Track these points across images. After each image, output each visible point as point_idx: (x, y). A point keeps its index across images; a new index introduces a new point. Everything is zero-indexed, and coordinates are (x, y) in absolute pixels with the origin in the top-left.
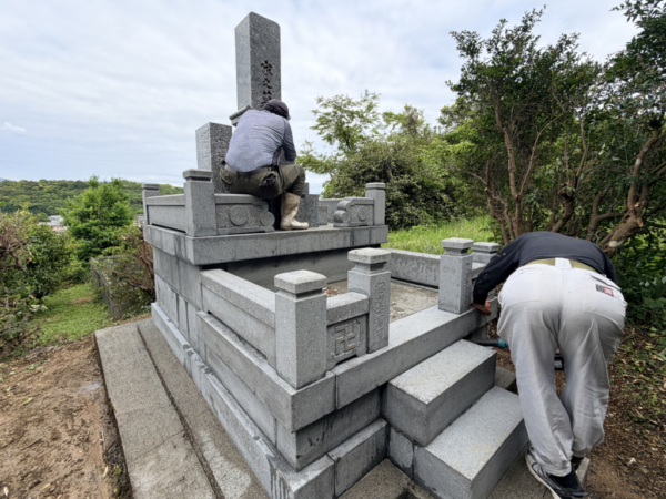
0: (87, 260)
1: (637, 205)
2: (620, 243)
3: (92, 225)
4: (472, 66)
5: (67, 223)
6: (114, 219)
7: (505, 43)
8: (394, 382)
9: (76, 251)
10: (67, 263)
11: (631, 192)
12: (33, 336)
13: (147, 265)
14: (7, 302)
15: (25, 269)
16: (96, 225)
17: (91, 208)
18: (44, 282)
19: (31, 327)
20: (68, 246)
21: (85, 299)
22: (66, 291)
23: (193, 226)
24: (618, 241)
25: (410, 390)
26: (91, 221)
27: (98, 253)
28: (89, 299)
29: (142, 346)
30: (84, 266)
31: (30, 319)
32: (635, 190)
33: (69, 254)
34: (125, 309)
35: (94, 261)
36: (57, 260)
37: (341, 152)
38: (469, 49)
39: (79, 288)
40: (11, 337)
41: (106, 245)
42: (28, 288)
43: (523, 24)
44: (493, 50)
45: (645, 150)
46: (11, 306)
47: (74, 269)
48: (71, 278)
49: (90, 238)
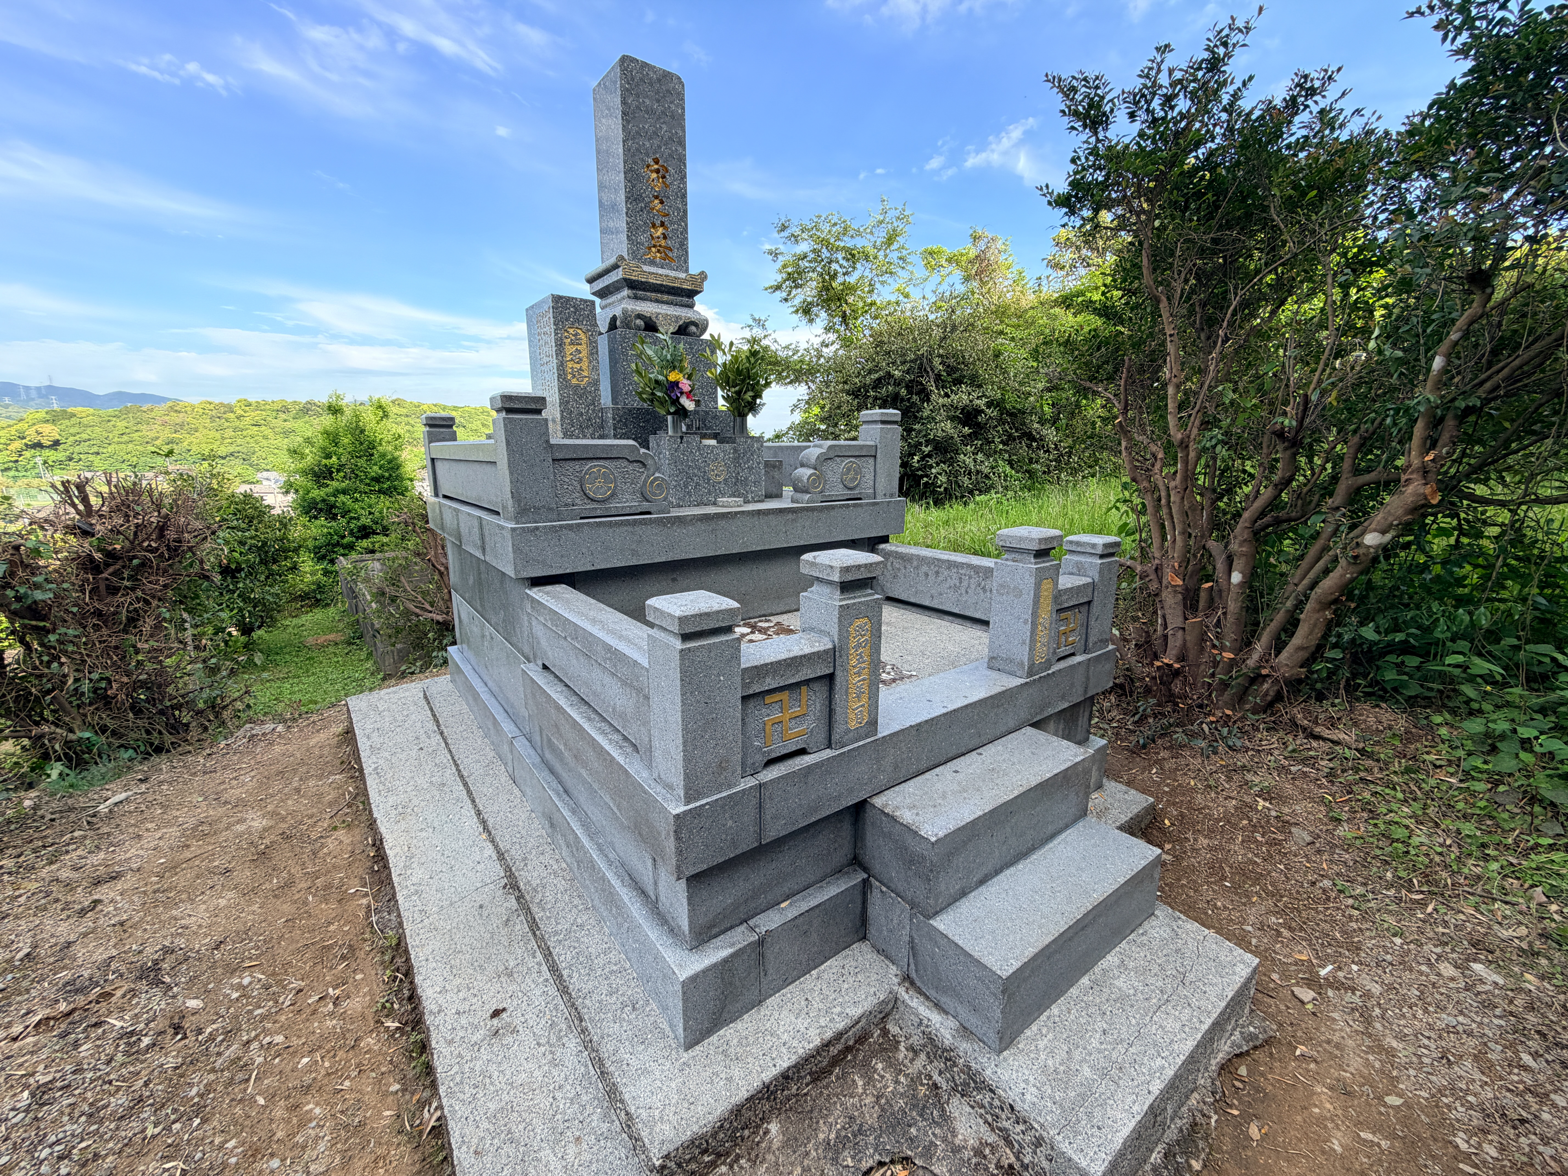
0: (332, 562)
1: (1430, 457)
2: (1388, 537)
3: (337, 492)
4: (1094, 152)
5: (288, 487)
6: (377, 480)
7: (1168, 101)
8: (878, 801)
9: (310, 544)
10: (294, 568)
11: (1419, 430)
12: (239, 705)
13: (441, 574)
14: (189, 640)
15: (217, 578)
16: (344, 492)
17: (334, 459)
18: (256, 603)
19: (234, 689)
20: (296, 533)
21: (332, 637)
22: (295, 621)
23: (510, 503)
24: (1383, 532)
25: (907, 816)
26: (335, 484)
27: (351, 547)
28: (339, 637)
29: (431, 726)
30: (326, 573)
31: (232, 672)
32: (1427, 426)
33: (296, 550)
34: (403, 657)
35: (344, 563)
36: (275, 561)
37: (832, 337)
38: (1087, 115)
39: (318, 615)
40: (201, 705)
41: (365, 532)
42: (224, 615)
43: (1206, 55)
44: (1142, 115)
45: (1454, 336)
46: (197, 648)
47: (308, 578)
48: (304, 596)
49: (334, 518)
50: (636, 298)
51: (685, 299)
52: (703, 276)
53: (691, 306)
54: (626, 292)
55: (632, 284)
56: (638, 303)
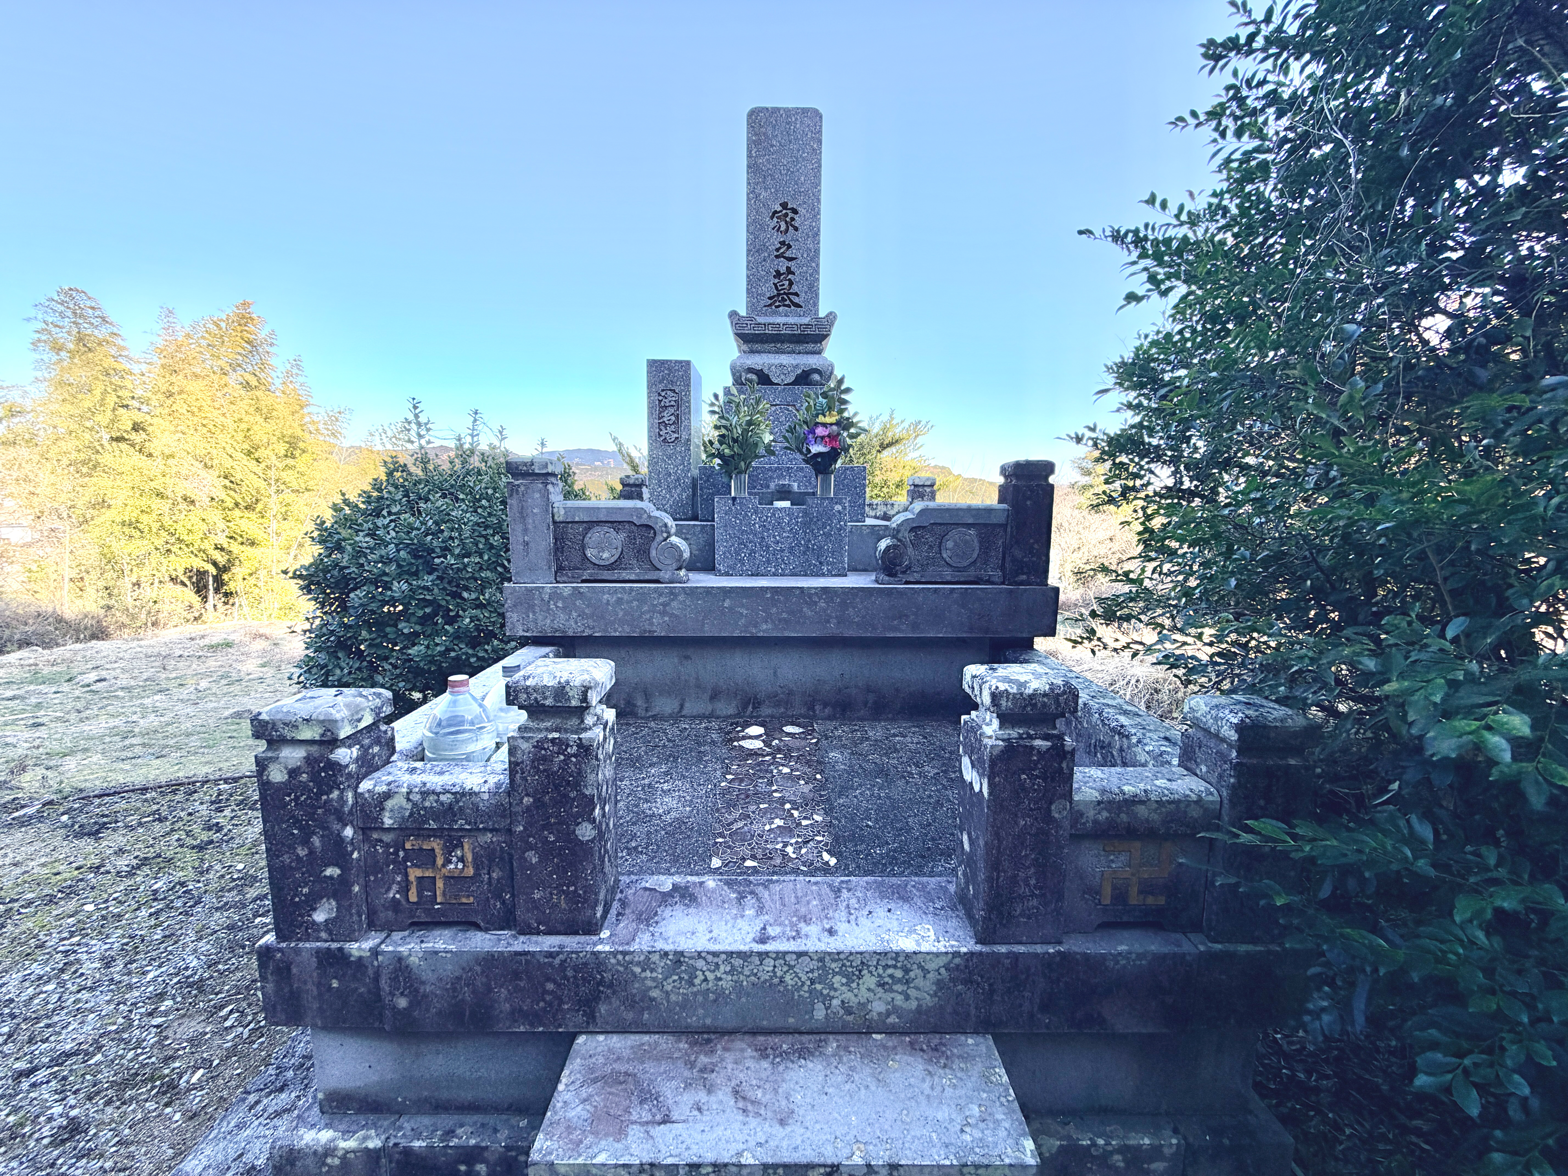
50: (752, 352)
51: (811, 345)
52: (831, 318)
53: (815, 352)
55: (747, 338)
56: (752, 356)
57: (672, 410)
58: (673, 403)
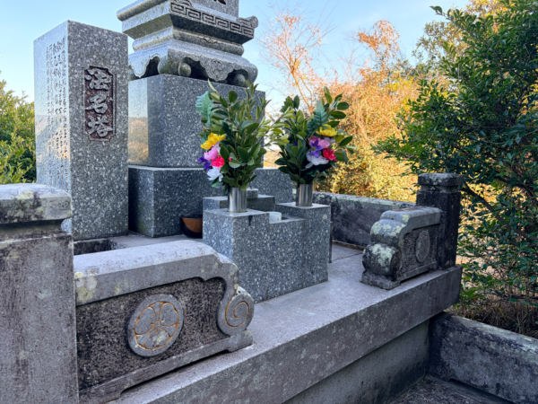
50: (183, 39)
51: (233, 45)
52: (253, 22)
53: (240, 53)
54: (171, 31)
55: (179, 23)
56: (186, 45)
57: (103, 96)
58: (105, 86)
